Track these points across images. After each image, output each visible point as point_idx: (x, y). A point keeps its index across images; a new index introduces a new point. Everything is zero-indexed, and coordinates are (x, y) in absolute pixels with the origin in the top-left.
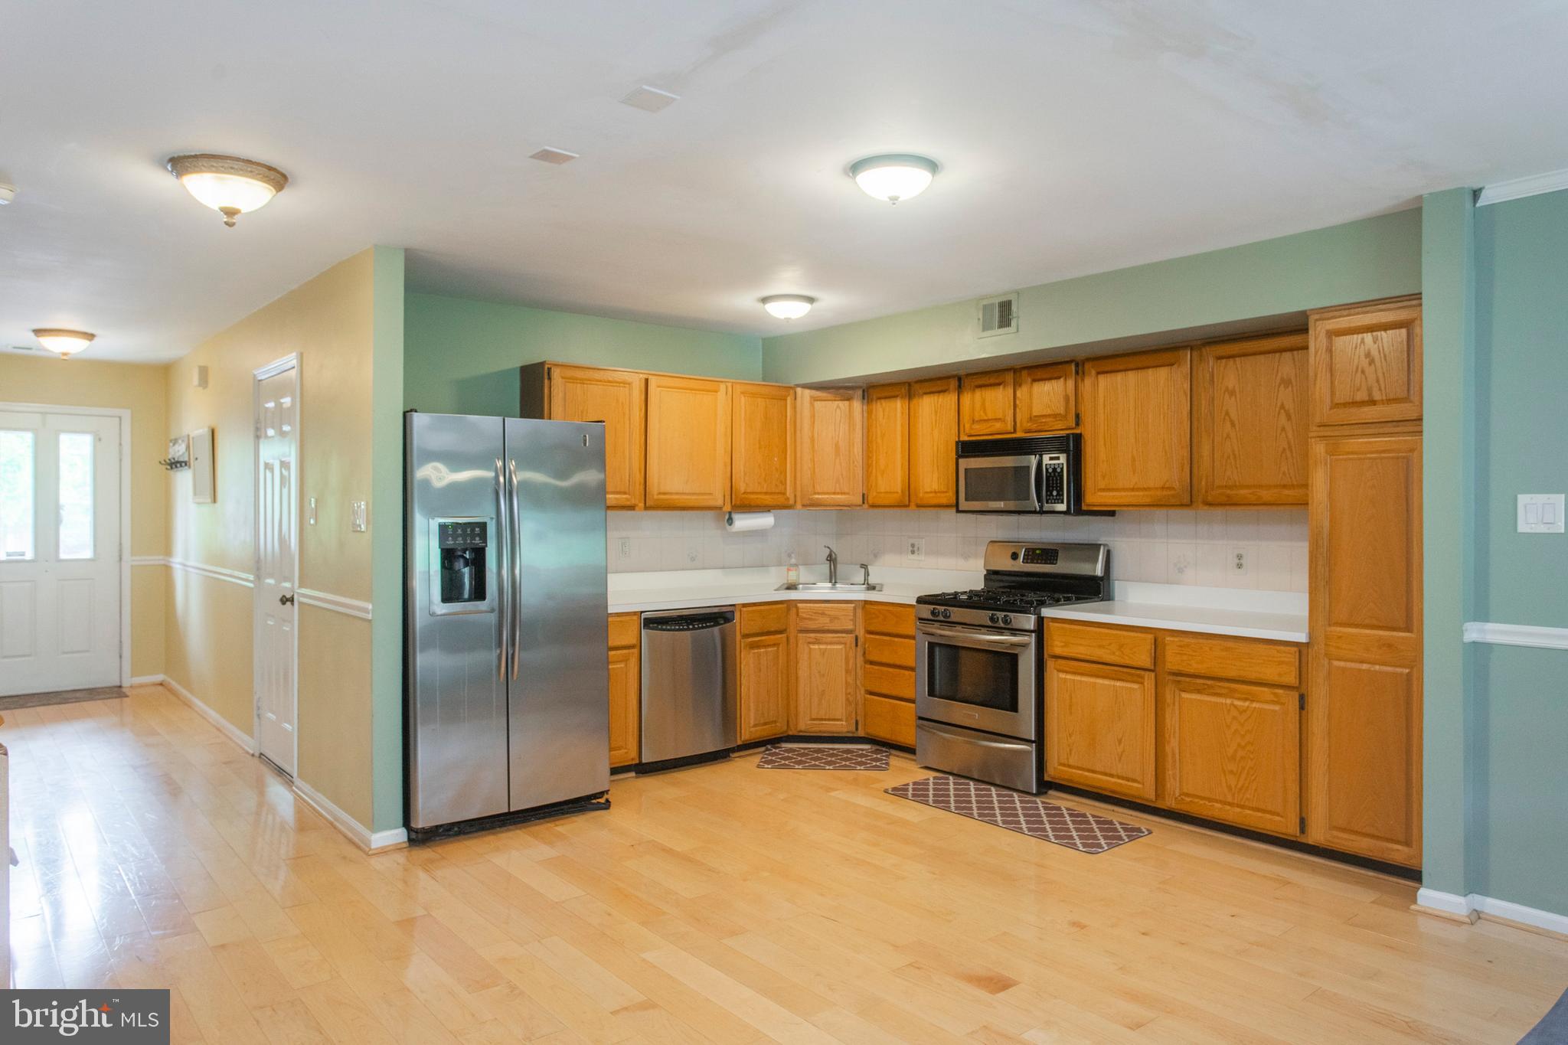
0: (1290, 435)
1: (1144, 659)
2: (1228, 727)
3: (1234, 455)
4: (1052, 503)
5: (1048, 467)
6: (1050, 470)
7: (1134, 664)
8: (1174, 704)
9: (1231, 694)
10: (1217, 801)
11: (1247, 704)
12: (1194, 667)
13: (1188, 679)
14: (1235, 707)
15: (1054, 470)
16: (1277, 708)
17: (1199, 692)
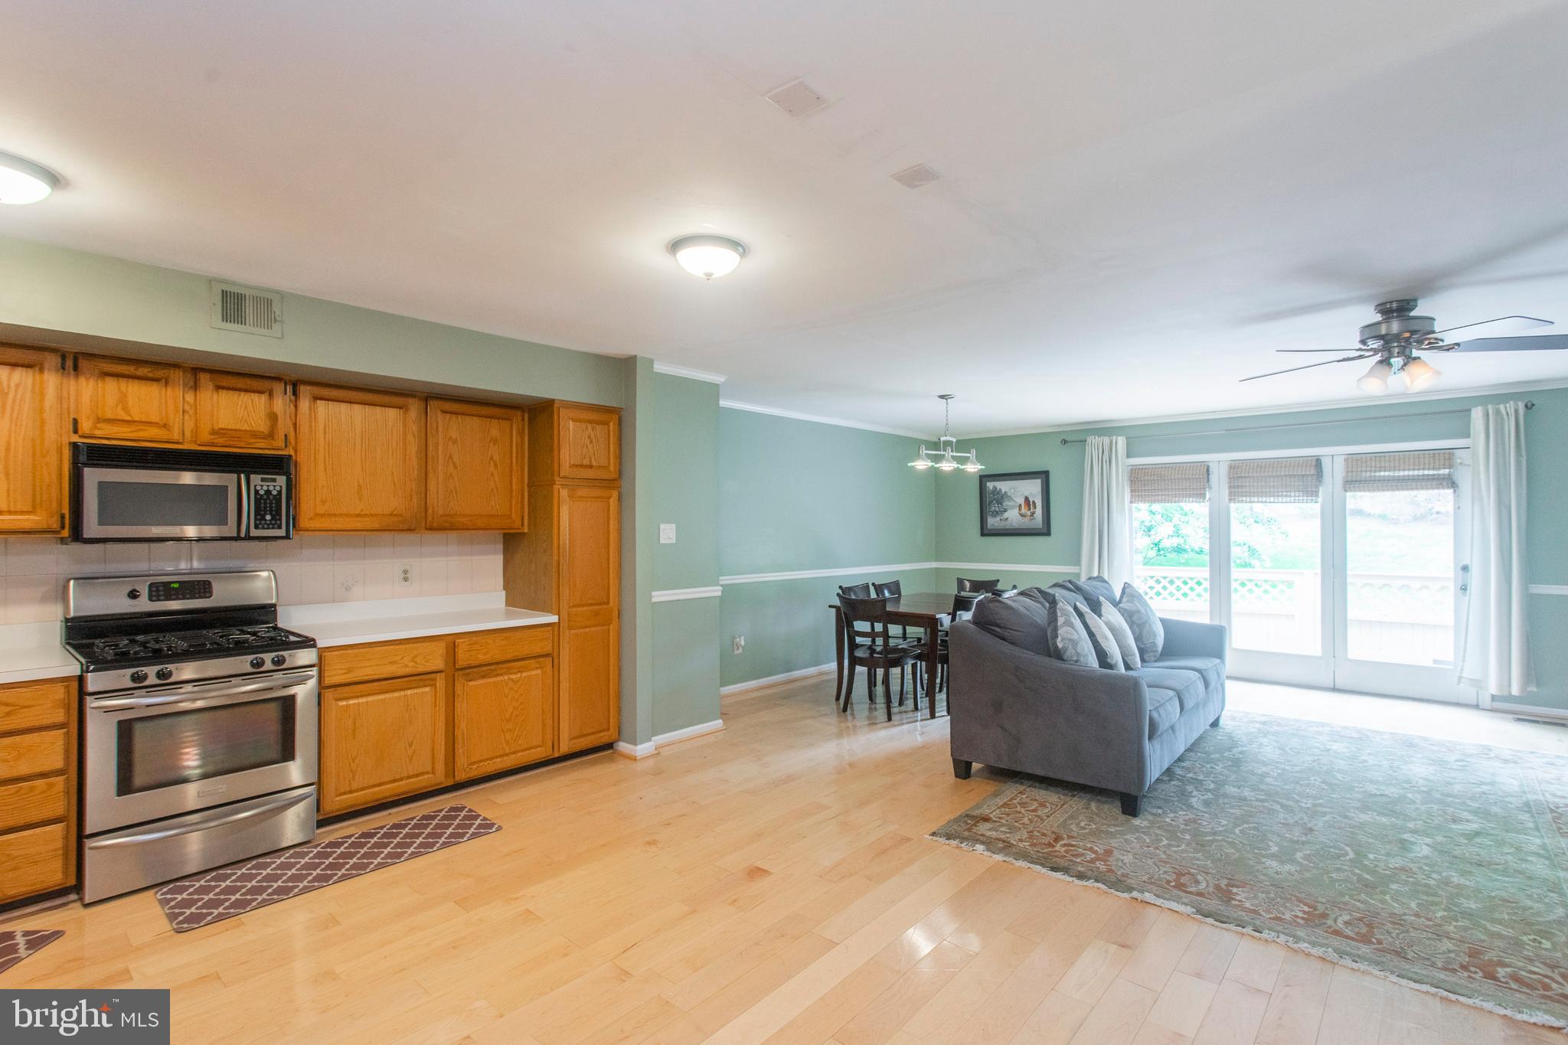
0: (497, 479)
1: (438, 663)
2: (506, 697)
3: (456, 489)
4: (264, 528)
5: (258, 488)
6: (262, 492)
7: (428, 670)
8: (463, 694)
9: (509, 672)
10: (497, 757)
11: (519, 675)
12: (482, 658)
13: (475, 670)
14: (512, 680)
15: (268, 492)
16: (539, 671)
17: (484, 677)
